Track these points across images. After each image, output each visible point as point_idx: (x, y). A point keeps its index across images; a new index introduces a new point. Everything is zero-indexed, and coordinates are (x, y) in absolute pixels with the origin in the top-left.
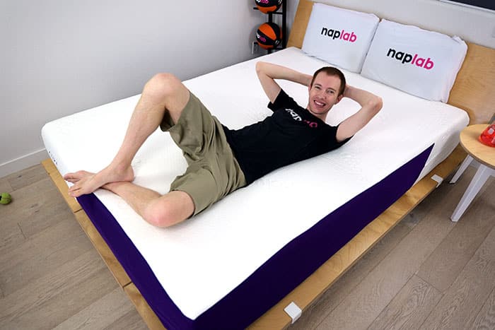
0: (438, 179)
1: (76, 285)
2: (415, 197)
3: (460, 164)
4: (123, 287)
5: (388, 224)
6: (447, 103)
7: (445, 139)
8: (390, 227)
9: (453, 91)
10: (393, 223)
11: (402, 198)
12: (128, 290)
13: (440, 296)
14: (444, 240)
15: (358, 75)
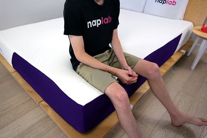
0: (184, 51)
1: (14, 108)
2: (175, 58)
3: (191, 46)
4: (39, 103)
5: (166, 69)
6: (183, 20)
7: (186, 32)
8: (167, 70)
9: (185, 14)
10: (168, 68)
11: (170, 59)
12: (41, 104)
13: (194, 98)
14: (190, 77)
15: (143, 13)
